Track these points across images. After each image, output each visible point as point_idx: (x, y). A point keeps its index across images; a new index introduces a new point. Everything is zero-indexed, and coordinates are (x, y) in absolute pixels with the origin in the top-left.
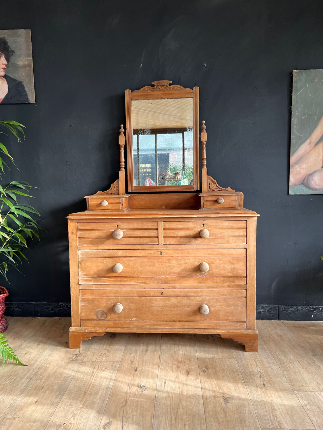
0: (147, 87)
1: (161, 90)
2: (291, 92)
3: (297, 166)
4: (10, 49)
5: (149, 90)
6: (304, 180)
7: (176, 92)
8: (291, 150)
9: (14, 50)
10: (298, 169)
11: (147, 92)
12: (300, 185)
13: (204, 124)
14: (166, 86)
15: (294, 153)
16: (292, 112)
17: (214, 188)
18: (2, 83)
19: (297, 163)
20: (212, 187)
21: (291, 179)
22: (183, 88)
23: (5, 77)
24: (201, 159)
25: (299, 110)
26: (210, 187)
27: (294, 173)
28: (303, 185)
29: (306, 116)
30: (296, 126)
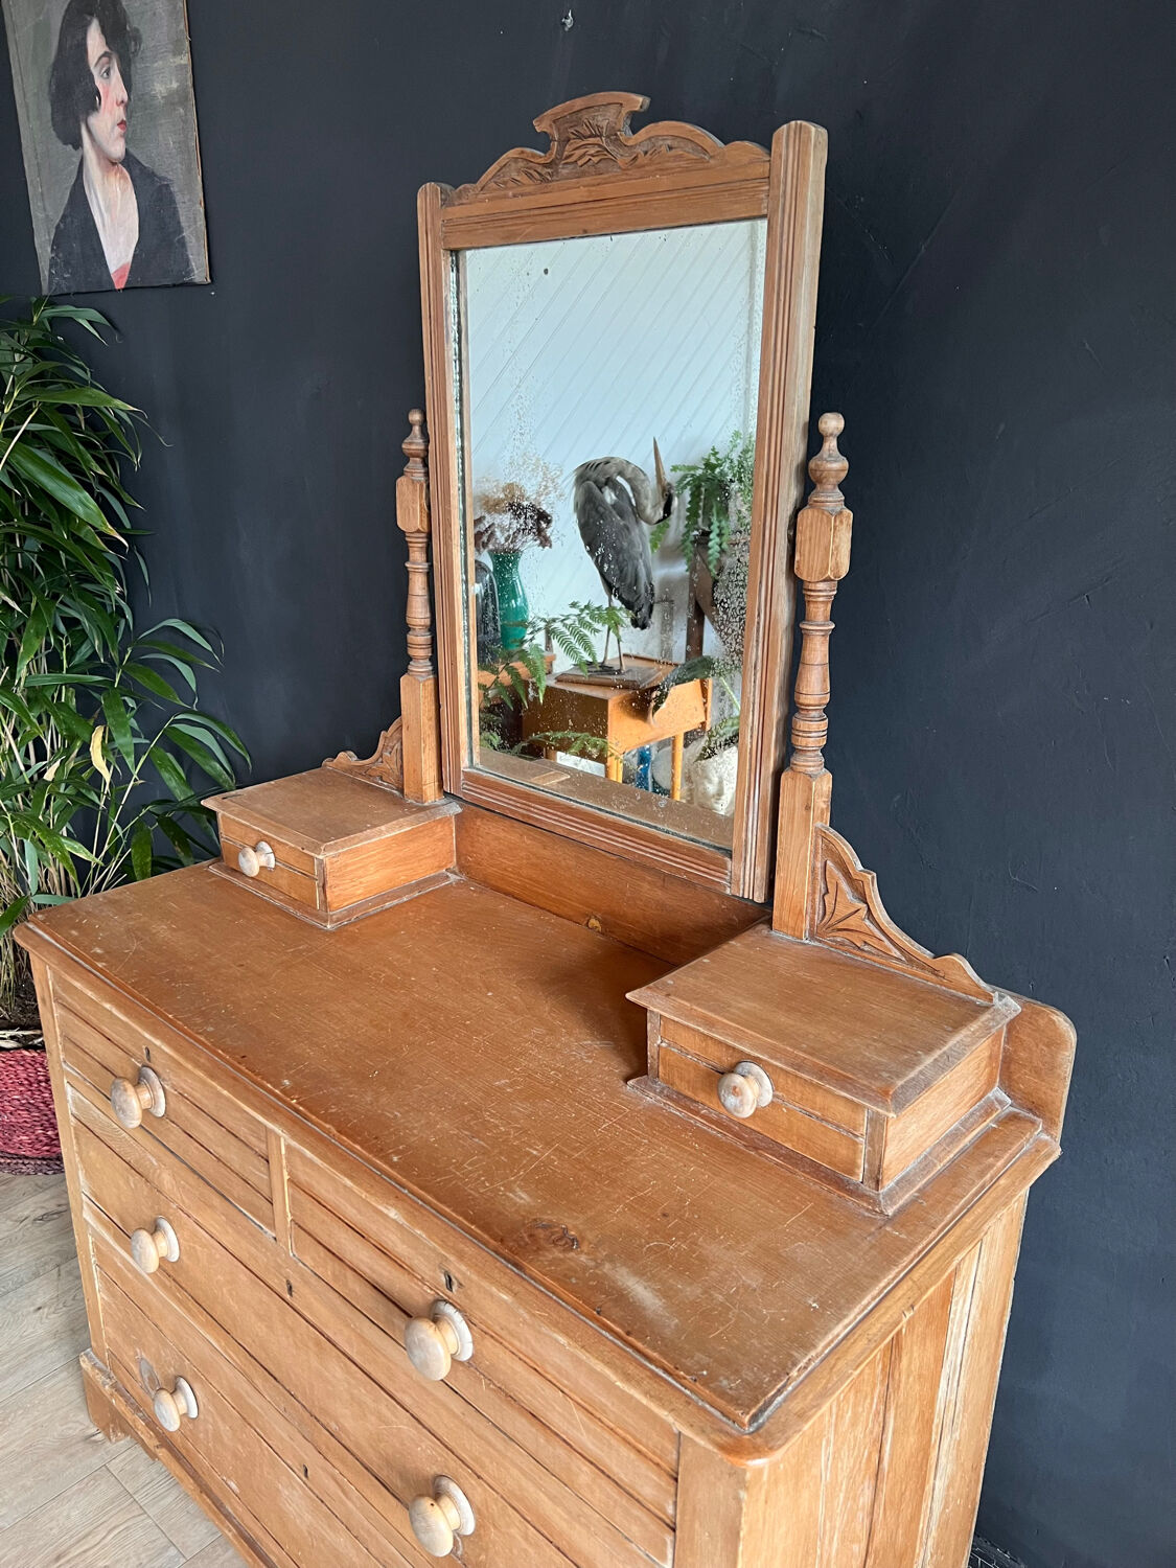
0: (512, 153)
1: (583, 174)
4: (128, 28)
5: (523, 178)
7: (665, 182)
9: (139, 27)
11: (514, 196)
13: (831, 445)
14: (608, 137)
17: (852, 922)
18: (123, 191)
20: (841, 911)
22: (710, 141)
23: (129, 161)
24: (792, 706)
26: (829, 911)
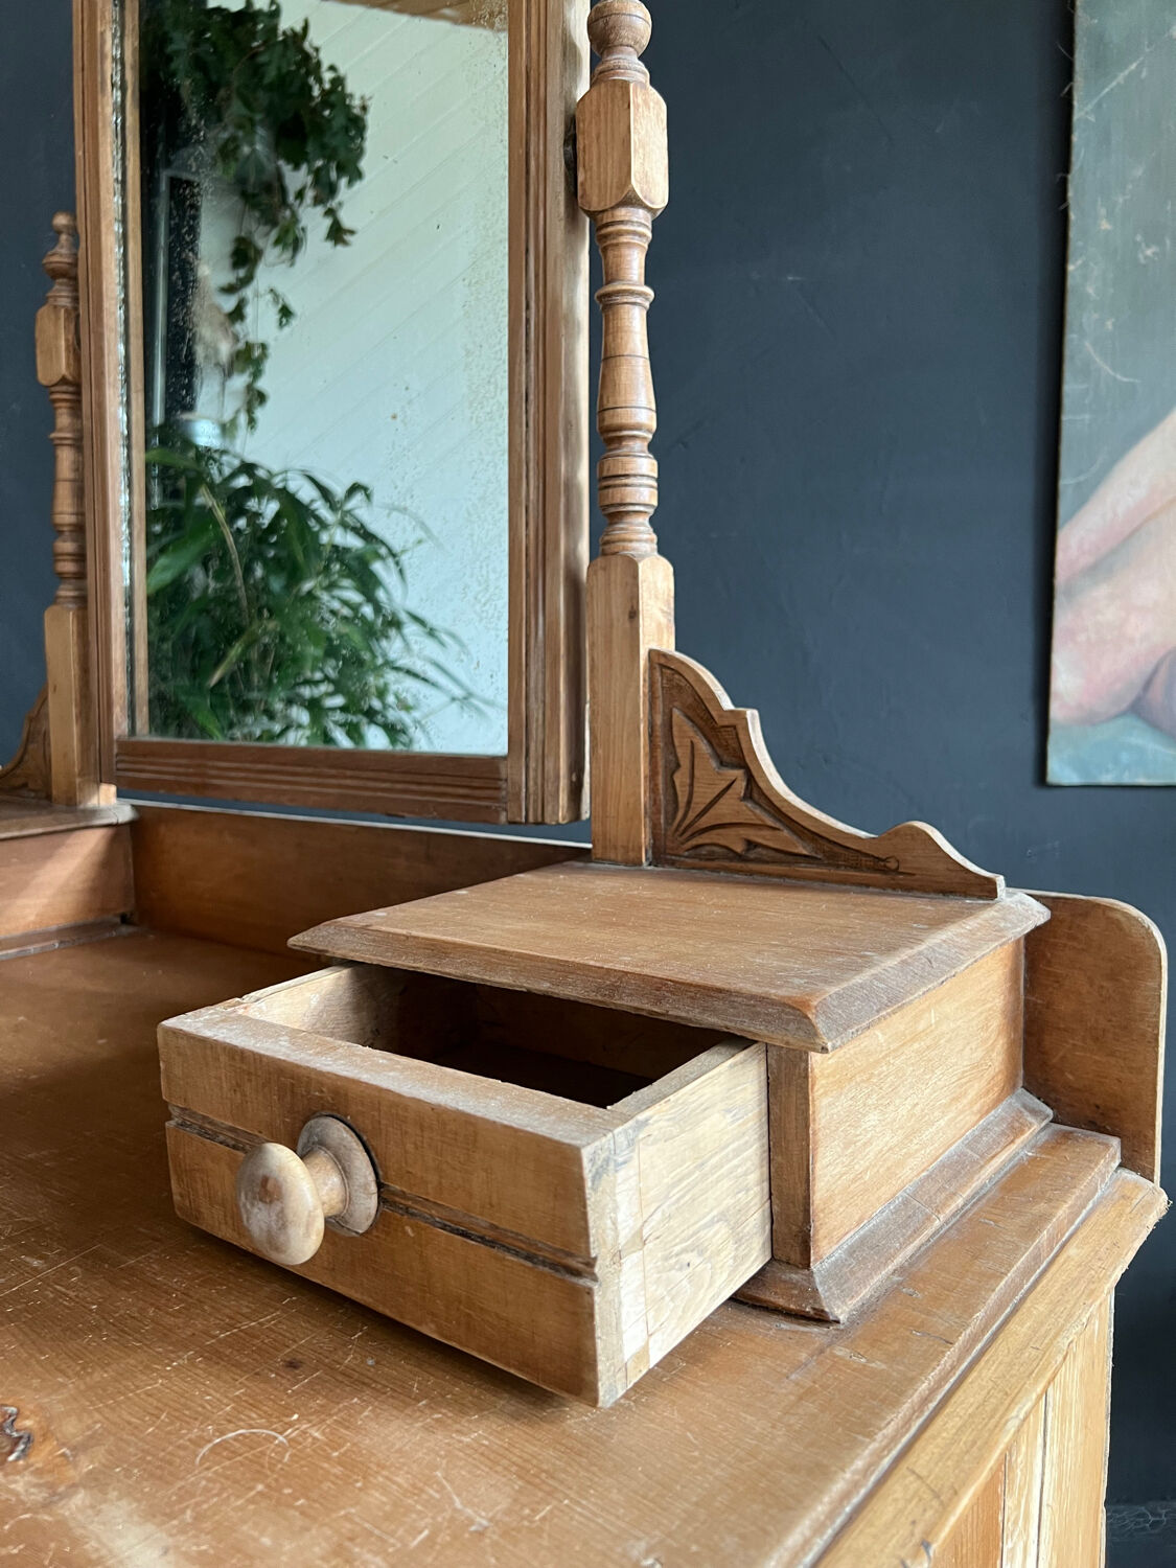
2: (1066, 71)
3: (1102, 591)
6: (1148, 684)
8: (1066, 482)
10: (1110, 614)
12: (1121, 722)
15: (1083, 497)
16: (1072, 216)
19: (1100, 568)
21: (1064, 681)
25: (1121, 200)
27: (1082, 638)
28: (1139, 724)
29: (1168, 242)
30: (1096, 316)
